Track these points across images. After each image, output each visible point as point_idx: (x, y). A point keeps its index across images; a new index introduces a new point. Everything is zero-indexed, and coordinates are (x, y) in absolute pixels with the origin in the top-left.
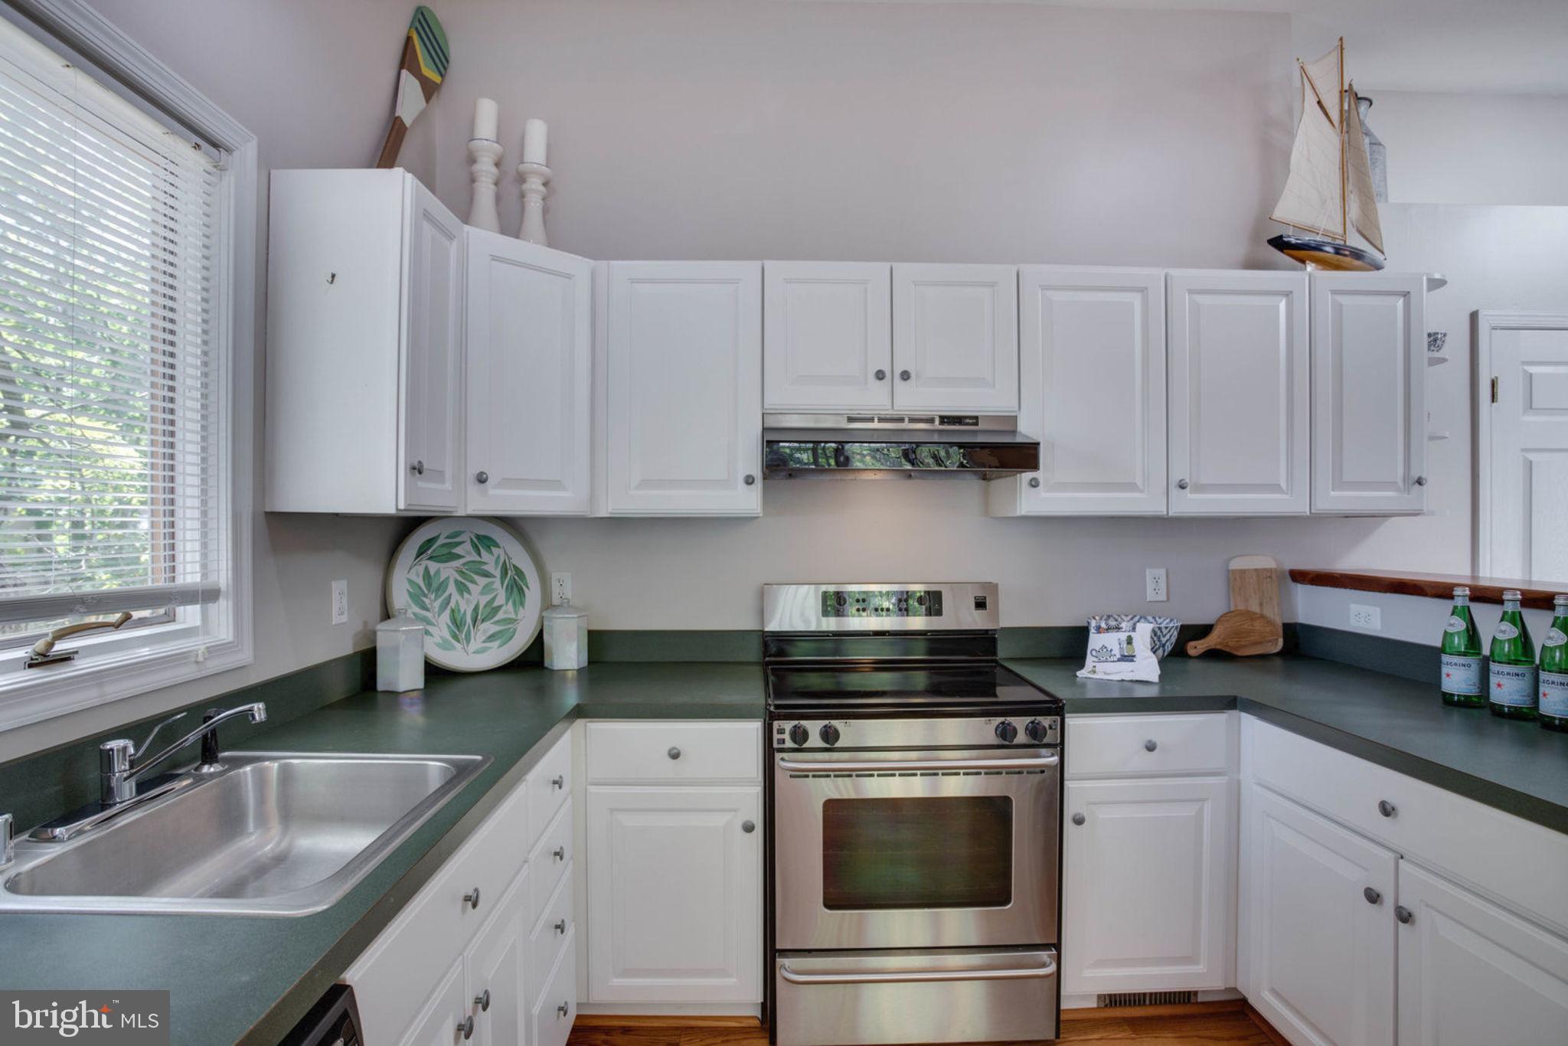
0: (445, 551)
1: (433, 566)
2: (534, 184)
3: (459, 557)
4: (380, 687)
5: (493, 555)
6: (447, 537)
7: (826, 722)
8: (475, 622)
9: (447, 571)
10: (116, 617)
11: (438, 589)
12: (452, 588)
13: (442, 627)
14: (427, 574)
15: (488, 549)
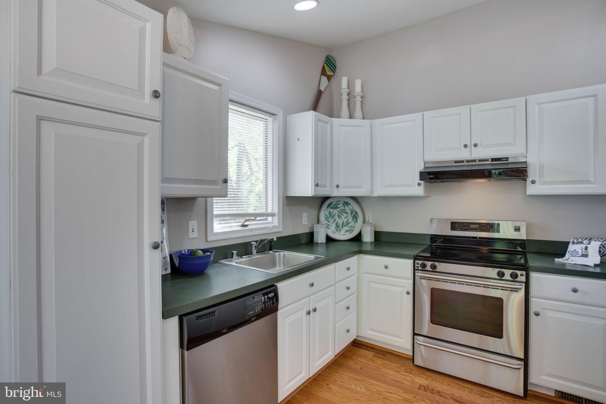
0: (335, 206)
1: (331, 210)
2: (358, 99)
3: (339, 208)
4: (315, 241)
5: (348, 207)
6: (336, 202)
7: (433, 263)
8: (342, 227)
9: (335, 212)
10: (254, 218)
11: (332, 217)
12: (336, 217)
13: (333, 227)
14: (330, 212)
15: (347, 205)
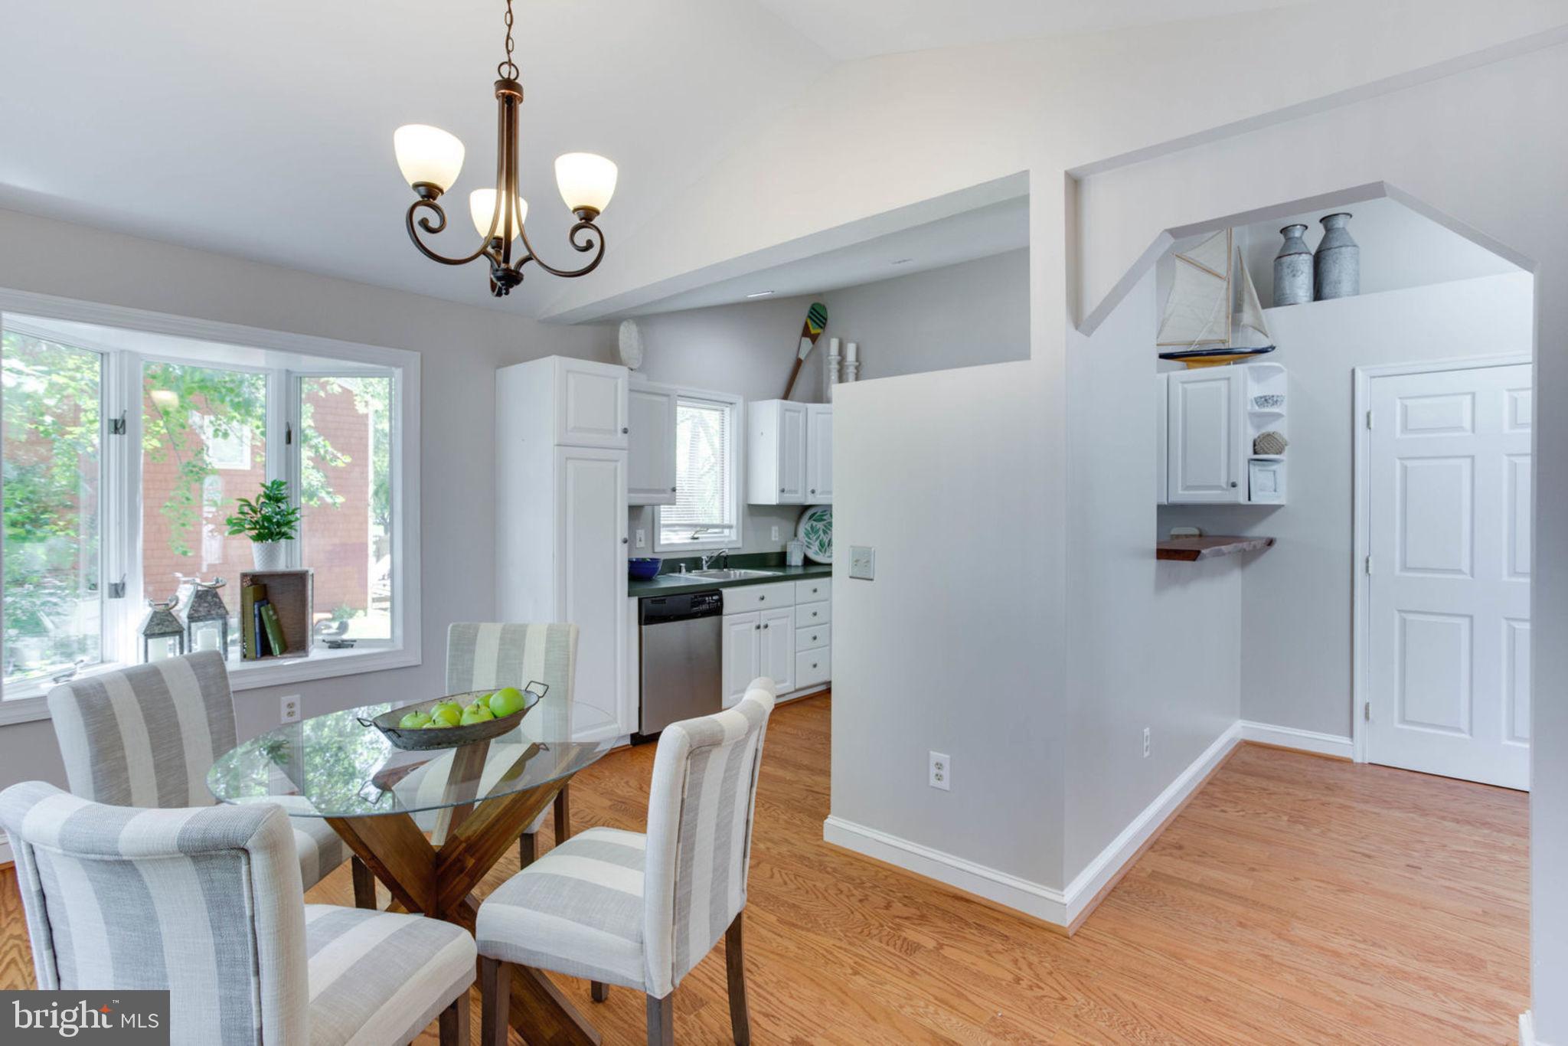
0: (820, 517)
1: (815, 523)
3: (825, 520)
4: (788, 564)
6: (821, 513)
8: (829, 545)
9: (820, 525)
11: (815, 532)
13: (816, 546)
14: (812, 527)
